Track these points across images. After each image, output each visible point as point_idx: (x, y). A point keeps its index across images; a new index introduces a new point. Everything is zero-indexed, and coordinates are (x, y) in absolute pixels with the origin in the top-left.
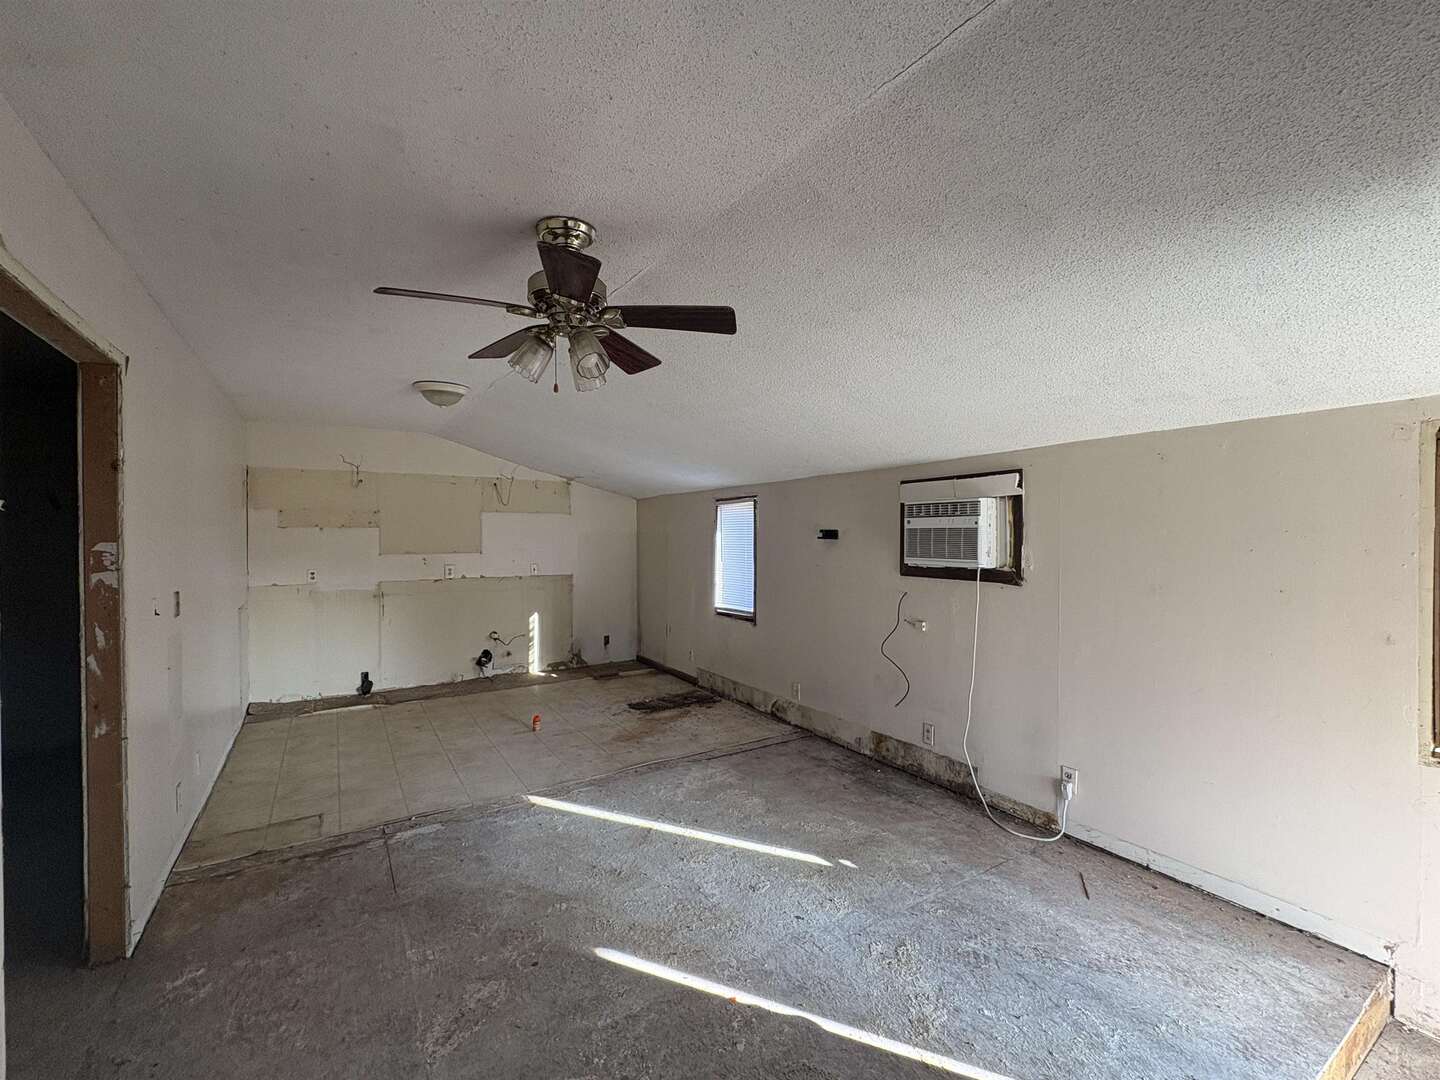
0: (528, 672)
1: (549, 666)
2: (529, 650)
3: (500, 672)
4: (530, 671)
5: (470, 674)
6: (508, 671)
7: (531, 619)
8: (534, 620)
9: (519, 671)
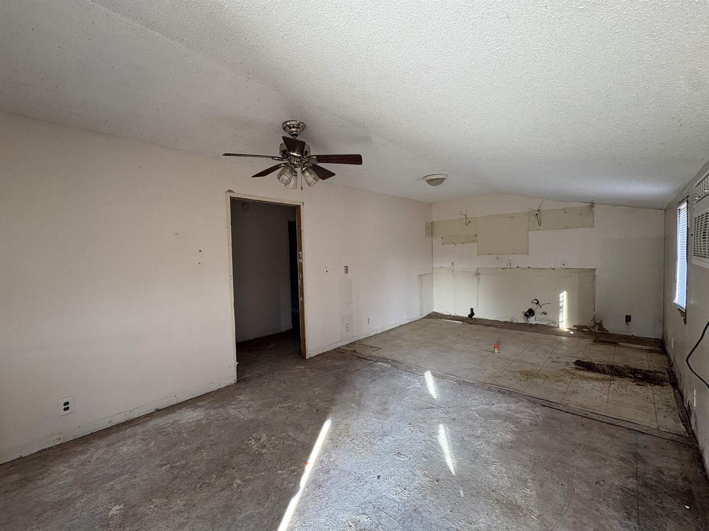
0: (558, 327)
1: (574, 326)
2: (559, 314)
3: (539, 322)
4: (560, 327)
5: (521, 320)
6: (544, 323)
7: (561, 295)
8: (564, 296)
9: (553, 325)
